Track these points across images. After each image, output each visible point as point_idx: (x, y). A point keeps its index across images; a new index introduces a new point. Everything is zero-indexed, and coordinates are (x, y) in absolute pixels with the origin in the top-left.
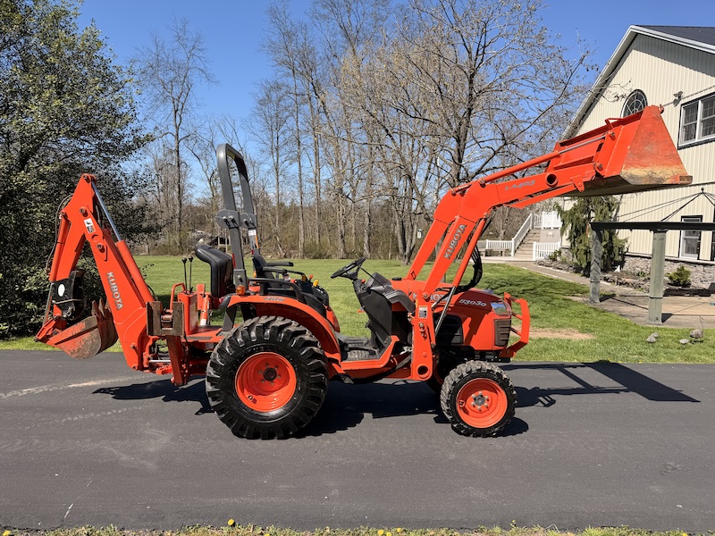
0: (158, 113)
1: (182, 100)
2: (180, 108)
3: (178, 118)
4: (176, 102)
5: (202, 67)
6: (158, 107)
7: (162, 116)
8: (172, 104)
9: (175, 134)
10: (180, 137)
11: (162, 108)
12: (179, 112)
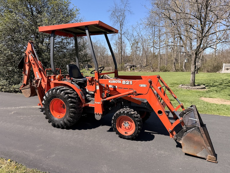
1: (122, 21)
3: (121, 28)
5: (129, 9)
8: (119, 23)
9: (120, 33)
10: (122, 34)
11: (116, 25)
12: (122, 25)
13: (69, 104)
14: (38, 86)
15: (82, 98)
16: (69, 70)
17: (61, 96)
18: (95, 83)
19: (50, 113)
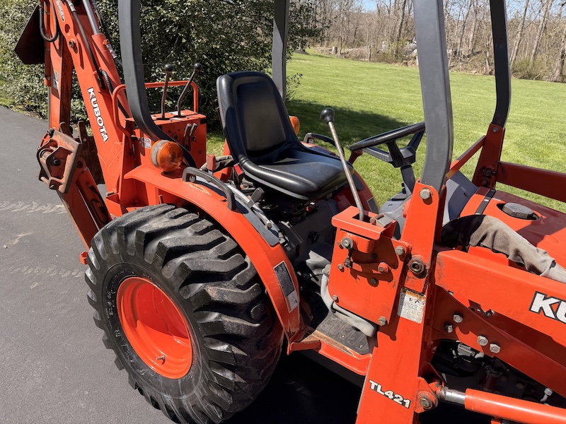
13: (208, 340)
14: (61, 188)
15: (284, 307)
16: (230, 112)
17: (166, 281)
18: (396, 273)
19: (121, 330)
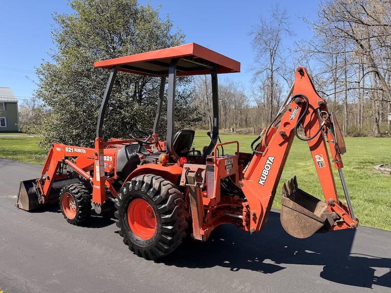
0: (262, 58)
1: (275, 49)
2: (274, 53)
3: (272, 59)
4: (272, 51)
5: (287, 28)
6: (262, 55)
7: (264, 60)
8: (269, 52)
9: (271, 69)
10: (273, 70)
11: (264, 56)
12: (273, 56)
